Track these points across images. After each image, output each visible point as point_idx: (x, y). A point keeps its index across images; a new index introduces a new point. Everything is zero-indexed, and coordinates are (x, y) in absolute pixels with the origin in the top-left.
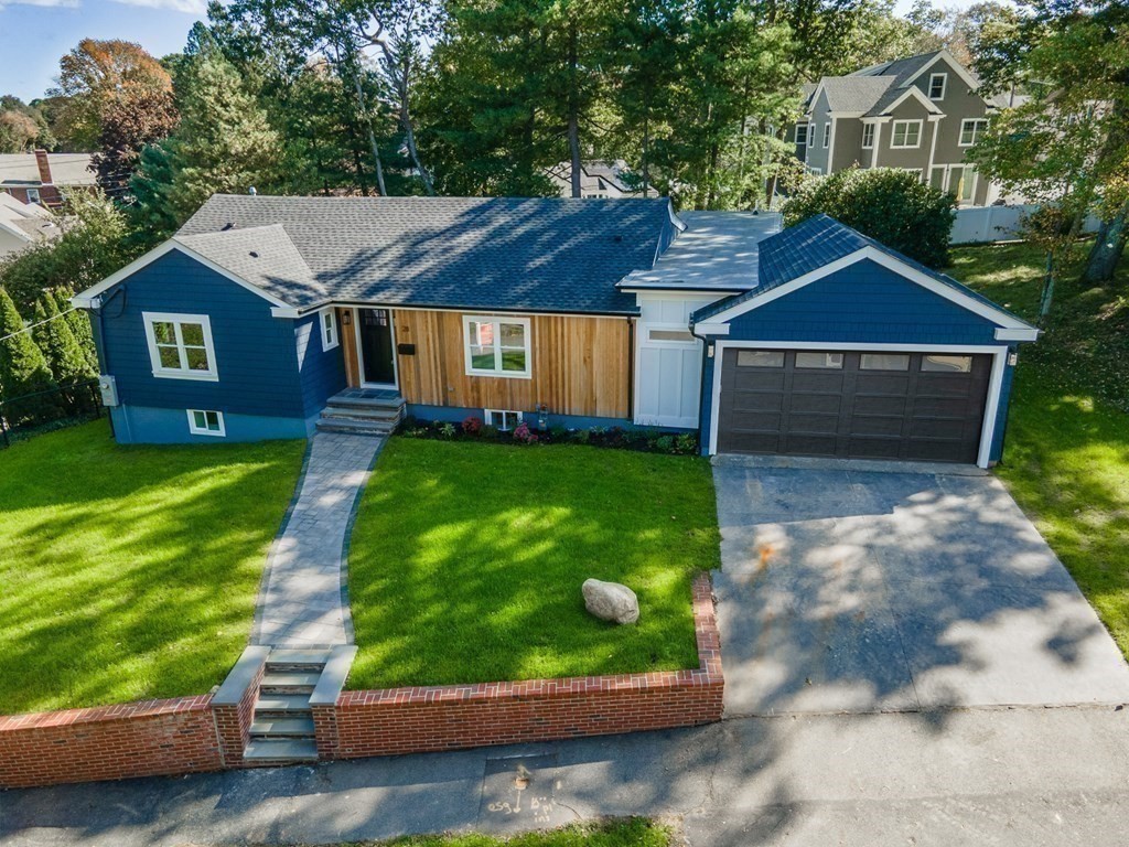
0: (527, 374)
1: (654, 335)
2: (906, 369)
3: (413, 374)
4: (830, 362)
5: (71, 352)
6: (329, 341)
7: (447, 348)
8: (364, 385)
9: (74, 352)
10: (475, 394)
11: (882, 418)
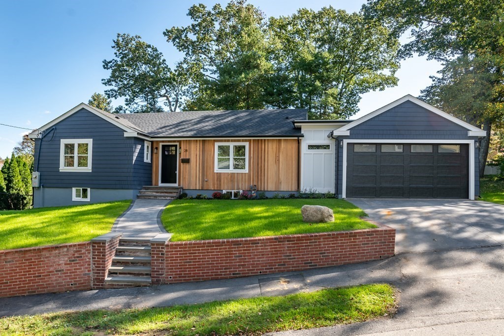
0: (246, 170)
1: (311, 147)
2: (432, 152)
3: (187, 173)
4: (397, 149)
5: (17, 181)
6: (147, 159)
7: (206, 159)
8: (160, 184)
9: (18, 181)
10: (219, 182)
11: (423, 177)
